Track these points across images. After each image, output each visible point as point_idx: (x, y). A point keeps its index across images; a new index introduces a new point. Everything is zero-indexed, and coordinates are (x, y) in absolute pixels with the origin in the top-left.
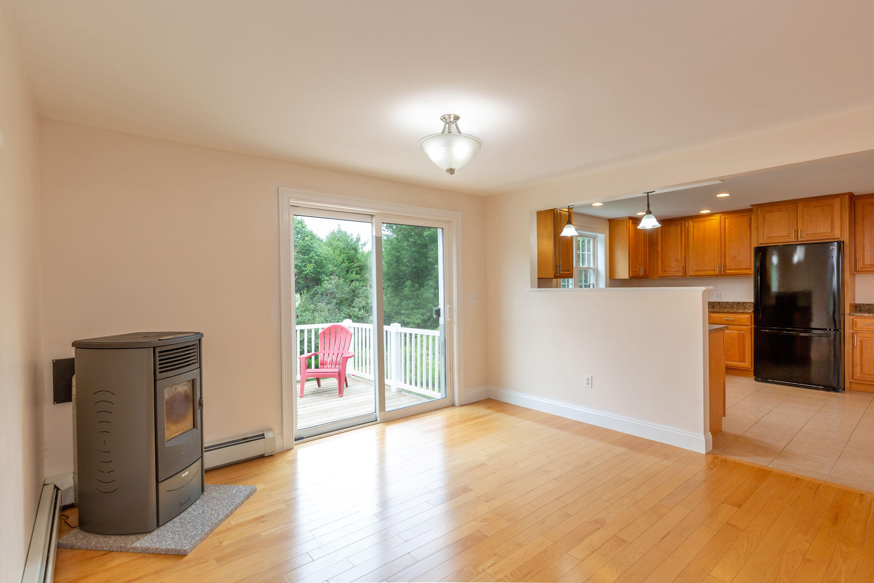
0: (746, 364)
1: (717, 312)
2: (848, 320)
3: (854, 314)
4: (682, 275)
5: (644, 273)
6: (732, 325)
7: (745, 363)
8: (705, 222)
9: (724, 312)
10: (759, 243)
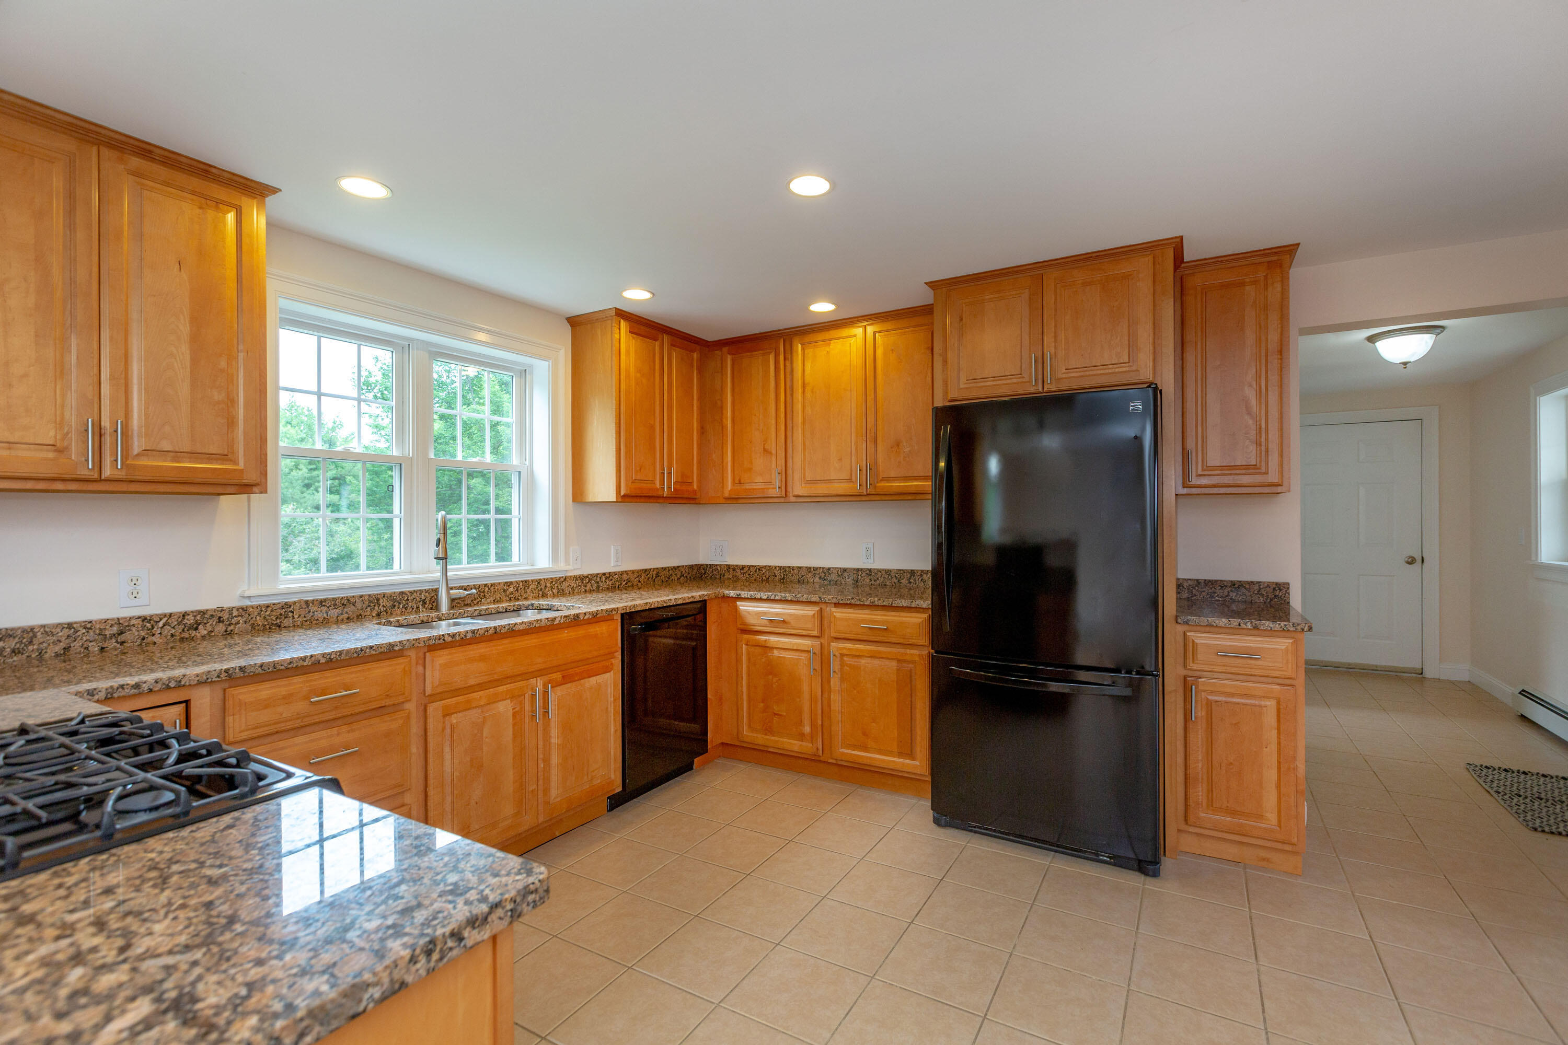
0: (917, 763)
1: (847, 604)
2: (1172, 633)
3: (1189, 617)
4: (779, 494)
5: (678, 487)
6: (882, 644)
7: (914, 759)
8: (829, 344)
9: (864, 605)
10: (949, 399)
